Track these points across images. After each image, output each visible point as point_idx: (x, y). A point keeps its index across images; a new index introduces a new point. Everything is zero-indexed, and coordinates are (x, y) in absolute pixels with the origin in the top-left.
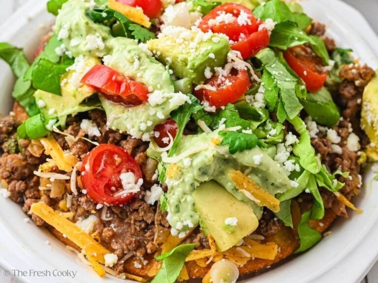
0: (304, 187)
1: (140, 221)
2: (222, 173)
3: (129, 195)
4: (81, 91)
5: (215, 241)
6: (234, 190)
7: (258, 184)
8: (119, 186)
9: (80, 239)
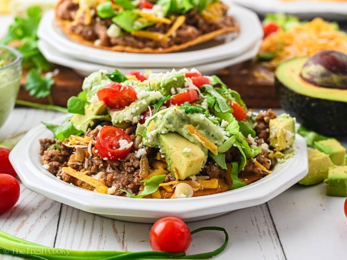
0: (233, 143)
1: (131, 167)
2: (181, 127)
3: (124, 149)
4: (97, 104)
5: (177, 171)
6: (189, 135)
7: (204, 135)
8: (118, 146)
9: (92, 181)
